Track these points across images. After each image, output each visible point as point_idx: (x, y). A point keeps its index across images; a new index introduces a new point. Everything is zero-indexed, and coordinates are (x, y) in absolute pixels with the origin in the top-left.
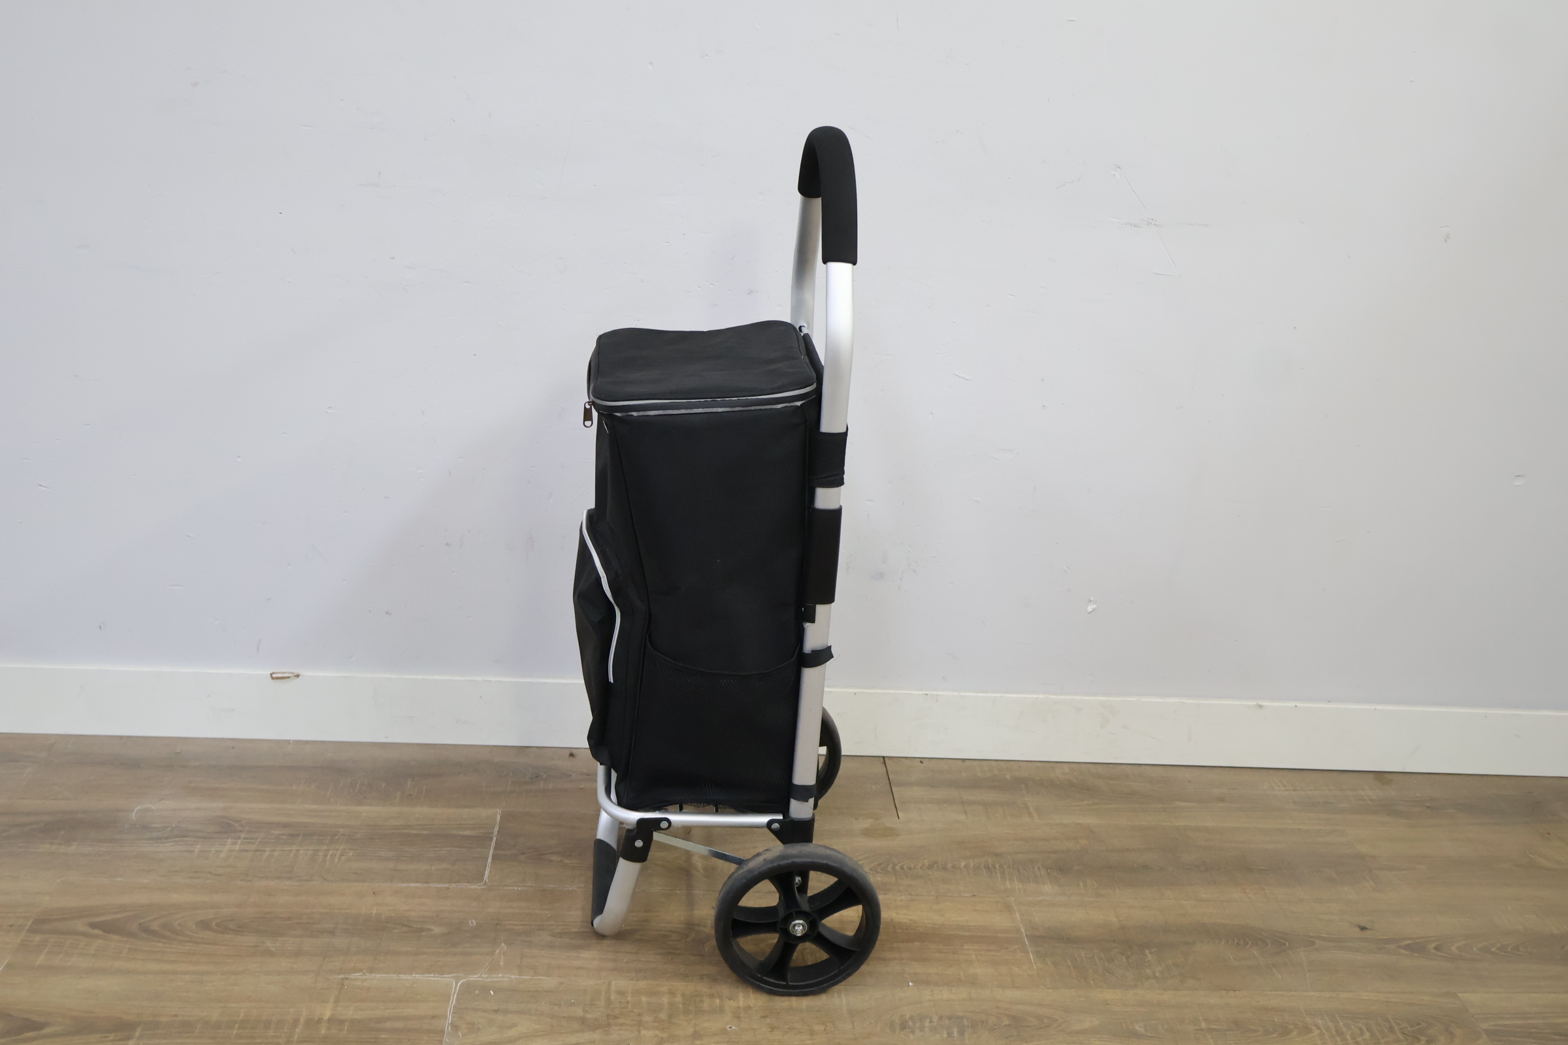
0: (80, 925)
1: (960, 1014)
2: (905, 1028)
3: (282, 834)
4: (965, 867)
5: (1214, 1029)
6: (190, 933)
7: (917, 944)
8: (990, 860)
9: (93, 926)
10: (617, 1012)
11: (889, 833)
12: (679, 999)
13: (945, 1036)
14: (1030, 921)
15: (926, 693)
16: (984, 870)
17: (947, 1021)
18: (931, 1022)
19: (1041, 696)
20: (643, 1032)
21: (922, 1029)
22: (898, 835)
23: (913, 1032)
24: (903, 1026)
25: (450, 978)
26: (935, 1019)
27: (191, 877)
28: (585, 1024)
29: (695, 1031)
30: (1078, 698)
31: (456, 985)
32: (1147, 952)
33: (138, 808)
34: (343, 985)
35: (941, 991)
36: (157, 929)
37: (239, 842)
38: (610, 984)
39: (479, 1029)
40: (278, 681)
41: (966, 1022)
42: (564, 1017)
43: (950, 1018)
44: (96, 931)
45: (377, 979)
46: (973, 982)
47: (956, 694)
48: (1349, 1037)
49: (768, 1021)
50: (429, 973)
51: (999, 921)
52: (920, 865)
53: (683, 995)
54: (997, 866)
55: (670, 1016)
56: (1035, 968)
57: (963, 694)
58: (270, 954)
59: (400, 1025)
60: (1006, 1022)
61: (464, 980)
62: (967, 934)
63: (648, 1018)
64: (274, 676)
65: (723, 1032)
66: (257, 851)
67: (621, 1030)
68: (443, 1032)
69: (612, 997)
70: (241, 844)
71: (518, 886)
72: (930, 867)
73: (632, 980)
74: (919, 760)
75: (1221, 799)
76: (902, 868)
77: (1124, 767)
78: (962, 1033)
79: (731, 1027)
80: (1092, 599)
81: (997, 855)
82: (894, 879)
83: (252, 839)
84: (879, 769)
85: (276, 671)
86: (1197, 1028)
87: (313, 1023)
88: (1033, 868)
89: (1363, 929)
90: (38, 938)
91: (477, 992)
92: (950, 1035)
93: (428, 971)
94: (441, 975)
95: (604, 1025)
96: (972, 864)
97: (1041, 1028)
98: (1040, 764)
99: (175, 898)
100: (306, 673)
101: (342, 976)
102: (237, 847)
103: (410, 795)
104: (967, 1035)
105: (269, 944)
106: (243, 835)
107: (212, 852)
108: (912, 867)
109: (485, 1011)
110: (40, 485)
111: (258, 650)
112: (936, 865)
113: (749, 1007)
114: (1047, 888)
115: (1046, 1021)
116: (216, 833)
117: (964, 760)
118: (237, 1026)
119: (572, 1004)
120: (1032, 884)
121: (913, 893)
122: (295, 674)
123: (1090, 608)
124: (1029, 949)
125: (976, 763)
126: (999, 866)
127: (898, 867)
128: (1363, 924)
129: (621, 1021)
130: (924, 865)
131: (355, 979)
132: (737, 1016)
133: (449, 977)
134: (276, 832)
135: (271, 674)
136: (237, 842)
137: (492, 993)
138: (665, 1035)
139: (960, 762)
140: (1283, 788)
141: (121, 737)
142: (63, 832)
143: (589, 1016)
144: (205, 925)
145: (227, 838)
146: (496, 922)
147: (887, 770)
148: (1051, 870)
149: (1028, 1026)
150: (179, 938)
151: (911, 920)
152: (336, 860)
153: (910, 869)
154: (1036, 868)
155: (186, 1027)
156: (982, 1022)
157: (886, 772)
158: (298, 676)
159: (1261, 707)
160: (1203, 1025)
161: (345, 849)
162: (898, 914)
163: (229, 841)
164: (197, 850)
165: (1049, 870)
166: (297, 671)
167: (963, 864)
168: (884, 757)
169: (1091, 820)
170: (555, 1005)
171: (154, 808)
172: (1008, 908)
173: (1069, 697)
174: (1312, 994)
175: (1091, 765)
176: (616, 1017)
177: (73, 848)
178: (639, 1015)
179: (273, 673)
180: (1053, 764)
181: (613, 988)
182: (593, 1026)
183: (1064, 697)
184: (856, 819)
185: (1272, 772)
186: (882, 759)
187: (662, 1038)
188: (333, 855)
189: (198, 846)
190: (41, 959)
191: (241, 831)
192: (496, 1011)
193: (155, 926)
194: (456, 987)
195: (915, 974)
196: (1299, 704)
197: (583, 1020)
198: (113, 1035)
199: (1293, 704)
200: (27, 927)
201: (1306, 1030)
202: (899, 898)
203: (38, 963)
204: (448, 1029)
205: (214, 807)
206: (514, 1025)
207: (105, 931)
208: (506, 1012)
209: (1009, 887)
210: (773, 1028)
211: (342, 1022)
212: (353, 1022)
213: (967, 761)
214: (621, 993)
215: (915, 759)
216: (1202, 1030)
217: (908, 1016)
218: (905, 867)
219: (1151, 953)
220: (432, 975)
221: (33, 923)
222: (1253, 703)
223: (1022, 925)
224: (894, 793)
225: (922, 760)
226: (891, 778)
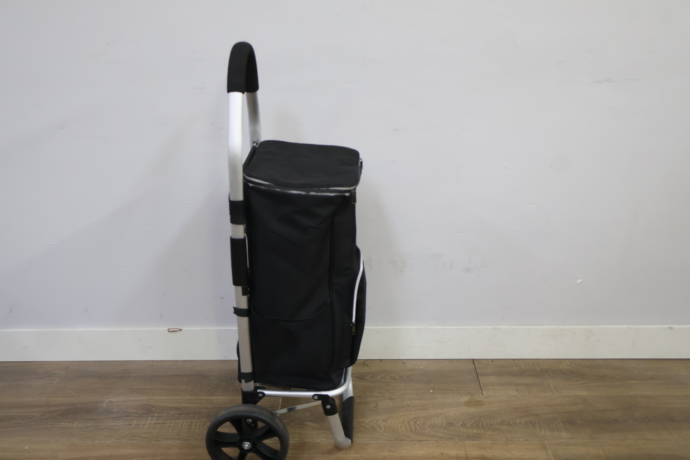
3: (175, 414)
8: (533, 419)
11: (479, 403)
14: (556, 455)
15: (494, 327)
16: (530, 424)
19: (554, 327)
22: (483, 405)
27: (131, 440)
30: (574, 327)
33: (107, 401)
37: (154, 418)
40: (172, 333)
47: (509, 327)
51: (540, 455)
52: (496, 422)
54: (537, 422)
57: (513, 327)
64: (170, 330)
66: (163, 423)
70: (155, 420)
72: (502, 423)
74: (491, 360)
75: (652, 378)
76: (486, 424)
80: (579, 277)
81: (537, 415)
82: (483, 432)
83: (160, 417)
84: (472, 366)
85: (170, 328)
88: (556, 422)
96: (523, 421)
98: (554, 361)
99: (123, 452)
100: (185, 328)
102: (153, 422)
103: (237, 389)
106: (156, 415)
107: (141, 425)
108: (492, 423)
110: (52, 245)
111: (161, 318)
112: (504, 422)
114: (564, 434)
116: (143, 414)
117: (514, 360)
120: (556, 433)
122: (180, 329)
123: (579, 281)
125: (521, 361)
126: (538, 422)
127: (484, 424)
130: (498, 422)
134: (173, 413)
135: (168, 330)
136: (153, 419)
140: (685, 371)
141: (100, 361)
142: (71, 415)
145: (149, 417)
147: (475, 367)
148: (565, 423)
151: (493, 456)
152: (201, 427)
153: (491, 425)
154: (557, 423)
157: (475, 368)
158: (181, 330)
159: (671, 328)
161: (205, 421)
163: (150, 418)
164: (134, 424)
165: (564, 424)
166: (180, 328)
167: (518, 421)
168: (473, 359)
169: (584, 393)
171: (114, 400)
172: (544, 447)
173: (568, 327)
177: (75, 424)
179: (169, 329)
180: (561, 361)
183: (566, 327)
184: (461, 396)
185: (677, 361)
186: (472, 360)
188: (200, 425)
189: (135, 422)
191: (156, 412)
202: (486, 443)
205: (143, 399)
209: (544, 434)
213: (516, 360)
215: (489, 360)
218: (488, 424)
222: (667, 326)
223: (552, 458)
224: (480, 380)
225: (493, 360)
226: (477, 371)
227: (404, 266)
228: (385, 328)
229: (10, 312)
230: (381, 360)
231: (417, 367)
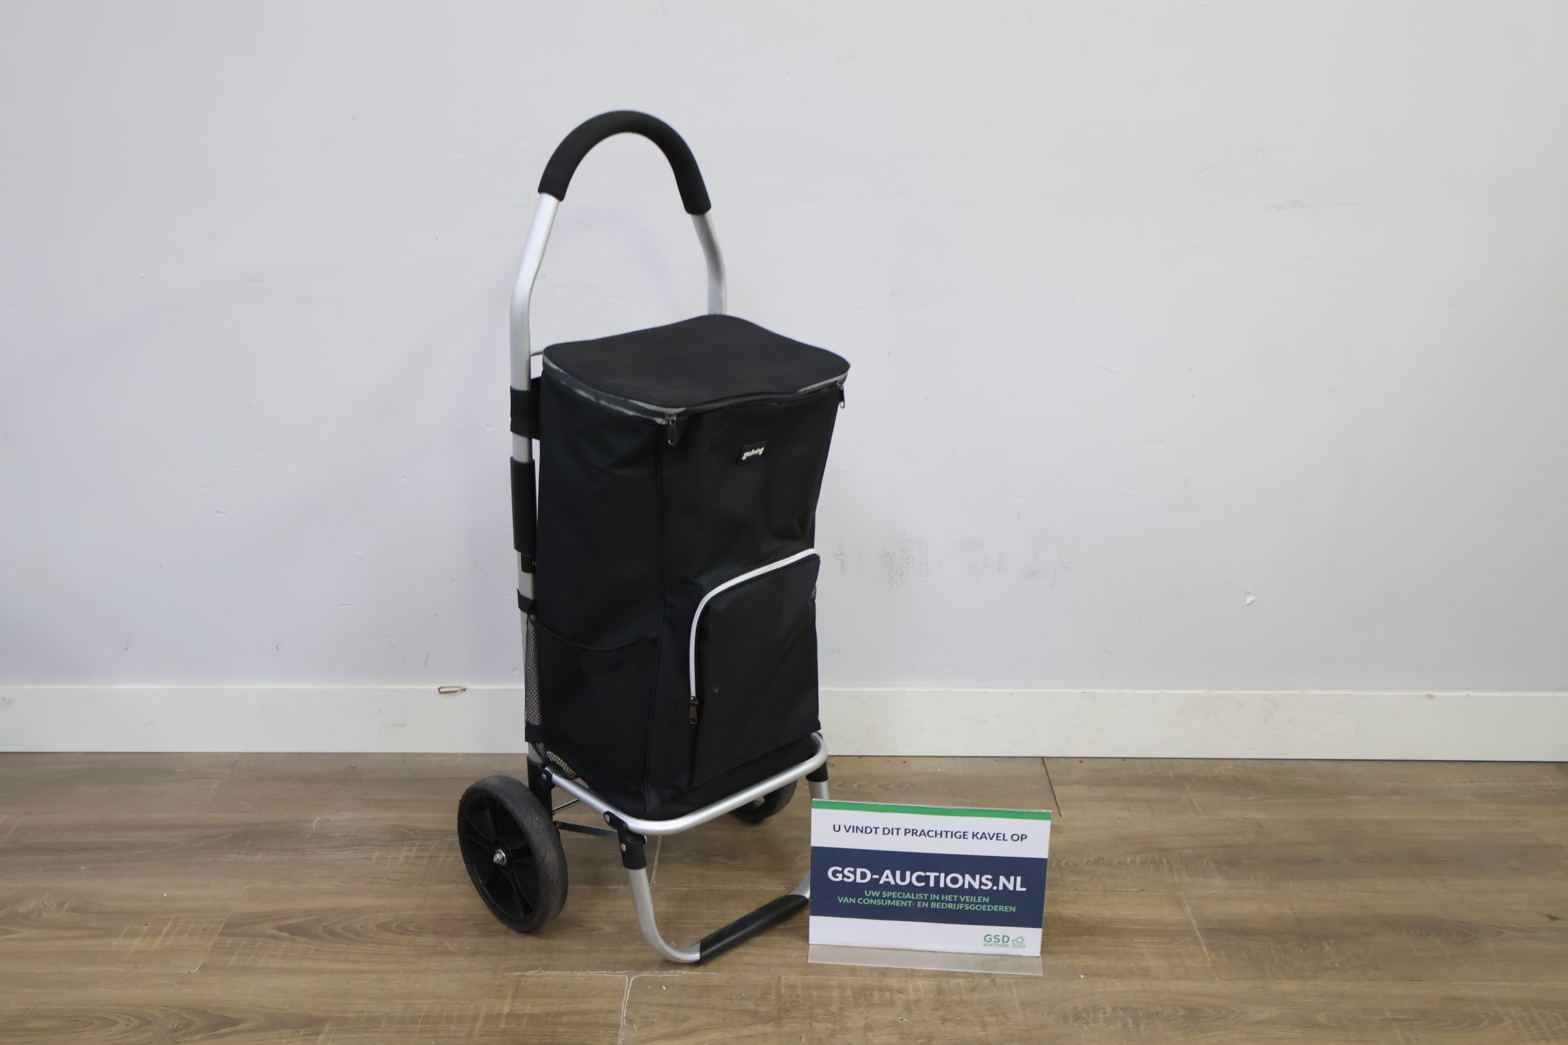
0: (269, 929)
1: (1135, 1005)
2: (1079, 1019)
3: (455, 842)
4: (1131, 861)
5: (1400, 1019)
6: (372, 935)
7: (1086, 937)
8: (1156, 856)
9: (280, 929)
10: (788, 1005)
12: (849, 993)
13: (1120, 1027)
14: (1201, 914)
15: (1084, 691)
16: (1151, 865)
17: (1121, 1013)
18: (1104, 1014)
19: (1201, 691)
20: (815, 1024)
21: (1096, 1020)
22: (1061, 833)
23: (1087, 1023)
24: (1077, 1017)
25: (622, 974)
26: (1109, 1010)
27: (371, 883)
28: (757, 1017)
29: (866, 1024)
30: (1240, 692)
31: (629, 980)
32: (1325, 944)
33: (318, 819)
34: (520, 982)
35: (1113, 983)
36: (341, 931)
37: (415, 849)
38: (779, 979)
39: (653, 1022)
40: (446, 695)
41: (1140, 1014)
42: (736, 1011)
43: (1124, 1009)
44: (284, 934)
45: (552, 976)
46: (1146, 974)
47: (1114, 691)
48: (1544, 1027)
49: (940, 1013)
50: (603, 970)
51: (1168, 914)
52: (1085, 861)
53: (853, 989)
54: (1165, 861)
55: (842, 1009)
56: (1209, 960)
57: (1121, 691)
58: (449, 953)
59: (577, 1019)
60: (1182, 1013)
61: (637, 976)
62: (1137, 927)
63: (818, 1011)
64: (442, 690)
65: (894, 1023)
66: (432, 857)
67: (792, 1022)
68: (618, 1025)
69: (783, 992)
70: (416, 851)
71: (685, 887)
72: (1096, 863)
73: (802, 975)
74: (1081, 759)
75: (1394, 792)
76: (1066, 864)
77: (1291, 762)
78: (1137, 1023)
79: (902, 1020)
80: (1250, 591)
81: (1166, 850)
82: (1059, 876)
83: (424, 846)
84: (1039, 769)
85: (443, 686)
86: (1382, 1017)
87: (493, 1018)
88: (1202, 862)
89: (1553, 918)
90: (230, 941)
91: (649, 987)
92: (1125, 1026)
93: (603, 967)
94: (615, 971)
95: (776, 1018)
96: (1138, 860)
97: (1219, 1019)
99: (356, 902)
100: (472, 687)
101: (519, 974)
102: (413, 854)
104: (1142, 1027)
105: (447, 944)
106: (418, 843)
107: (389, 859)
108: (1078, 863)
109: (658, 1005)
110: (218, 512)
111: (426, 665)
112: (1101, 861)
113: (919, 1000)
114: (1217, 881)
115: (1223, 1012)
116: (391, 841)
117: (1124, 759)
118: (420, 1021)
119: (743, 998)
120: (1201, 879)
121: (1079, 888)
122: (462, 688)
123: (1248, 600)
124: (1202, 941)
125: (1138, 761)
126: (1167, 861)
127: (1063, 863)
128: (1552, 914)
129: (793, 1014)
130: (1089, 861)
131: (531, 976)
132: (907, 1008)
133: (620, 974)
134: (449, 839)
135: (439, 689)
136: (413, 849)
137: (664, 988)
138: (837, 1028)
139: (1121, 760)
140: (1458, 780)
141: (299, 754)
142: (248, 843)
143: (760, 1009)
144: (385, 927)
145: (403, 846)
146: (665, 921)
147: (1046, 768)
148: (1220, 864)
149: (1204, 1017)
150: (362, 939)
151: (1079, 914)
153: (1075, 865)
154: (1205, 862)
155: (372, 1022)
156: (1157, 1013)
157: (1045, 772)
158: (464, 690)
159: (1431, 697)
160: (1389, 1015)
162: (1066, 909)
163: (405, 848)
164: (375, 858)
165: (1218, 865)
166: (463, 685)
167: (1129, 860)
168: (1042, 757)
169: (1260, 815)
170: (726, 999)
171: (332, 818)
172: (1178, 902)
173: (1230, 692)
174: (1503, 983)
175: (1255, 761)
176: (787, 1011)
177: (258, 857)
178: (811, 1008)
179: (441, 688)
180: (1216, 761)
181: (783, 983)
182: (765, 1019)
183: (1225, 692)
185: (1447, 764)
186: (1041, 759)
187: (834, 1030)
189: (376, 854)
190: (233, 960)
191: (416, 839)
192: (670, 1005)
193: (338, 928)
194: (629, 983)
195: (1086, 966)
196: (1473, 694)
197: (755, 1014)
198: (303, 1030)
199: (1465, 693)
200: (219, 931)
201: (1497, 1020)
202: (1066, 893)
203: (230, 964)
204: (623, 1022)
205: (390, 817)
206: (688, 1019)
207: (292, 934)
208: (679, 1006)
209: (1178, 881)
210: (944, 1020)
211: (521, 1017)
212: (531, 1016)
213: (1126, 760)
214: (791, 987)
215: (1075, 759)
216: (1387, 1020)
217: (1080, 1008)
218: (1070, 863)
219: (1329, 944)
220: (605, 972)
221: (224, 927)
222: (1424, 693)
223: (1192, 919)
224: (1055, 792)
225: (1082, 759)
226: (1051, 776)
227: (908, 564)
228: (869, 689)
229: (126, 649)
230: (860, 757)
231: (930, 770)
